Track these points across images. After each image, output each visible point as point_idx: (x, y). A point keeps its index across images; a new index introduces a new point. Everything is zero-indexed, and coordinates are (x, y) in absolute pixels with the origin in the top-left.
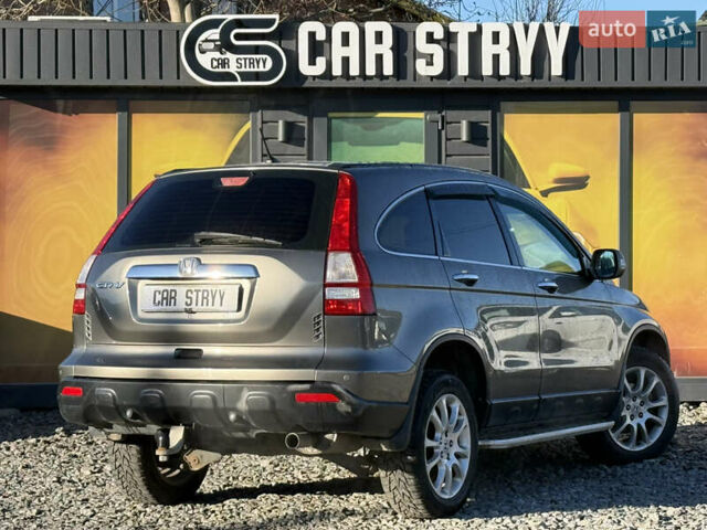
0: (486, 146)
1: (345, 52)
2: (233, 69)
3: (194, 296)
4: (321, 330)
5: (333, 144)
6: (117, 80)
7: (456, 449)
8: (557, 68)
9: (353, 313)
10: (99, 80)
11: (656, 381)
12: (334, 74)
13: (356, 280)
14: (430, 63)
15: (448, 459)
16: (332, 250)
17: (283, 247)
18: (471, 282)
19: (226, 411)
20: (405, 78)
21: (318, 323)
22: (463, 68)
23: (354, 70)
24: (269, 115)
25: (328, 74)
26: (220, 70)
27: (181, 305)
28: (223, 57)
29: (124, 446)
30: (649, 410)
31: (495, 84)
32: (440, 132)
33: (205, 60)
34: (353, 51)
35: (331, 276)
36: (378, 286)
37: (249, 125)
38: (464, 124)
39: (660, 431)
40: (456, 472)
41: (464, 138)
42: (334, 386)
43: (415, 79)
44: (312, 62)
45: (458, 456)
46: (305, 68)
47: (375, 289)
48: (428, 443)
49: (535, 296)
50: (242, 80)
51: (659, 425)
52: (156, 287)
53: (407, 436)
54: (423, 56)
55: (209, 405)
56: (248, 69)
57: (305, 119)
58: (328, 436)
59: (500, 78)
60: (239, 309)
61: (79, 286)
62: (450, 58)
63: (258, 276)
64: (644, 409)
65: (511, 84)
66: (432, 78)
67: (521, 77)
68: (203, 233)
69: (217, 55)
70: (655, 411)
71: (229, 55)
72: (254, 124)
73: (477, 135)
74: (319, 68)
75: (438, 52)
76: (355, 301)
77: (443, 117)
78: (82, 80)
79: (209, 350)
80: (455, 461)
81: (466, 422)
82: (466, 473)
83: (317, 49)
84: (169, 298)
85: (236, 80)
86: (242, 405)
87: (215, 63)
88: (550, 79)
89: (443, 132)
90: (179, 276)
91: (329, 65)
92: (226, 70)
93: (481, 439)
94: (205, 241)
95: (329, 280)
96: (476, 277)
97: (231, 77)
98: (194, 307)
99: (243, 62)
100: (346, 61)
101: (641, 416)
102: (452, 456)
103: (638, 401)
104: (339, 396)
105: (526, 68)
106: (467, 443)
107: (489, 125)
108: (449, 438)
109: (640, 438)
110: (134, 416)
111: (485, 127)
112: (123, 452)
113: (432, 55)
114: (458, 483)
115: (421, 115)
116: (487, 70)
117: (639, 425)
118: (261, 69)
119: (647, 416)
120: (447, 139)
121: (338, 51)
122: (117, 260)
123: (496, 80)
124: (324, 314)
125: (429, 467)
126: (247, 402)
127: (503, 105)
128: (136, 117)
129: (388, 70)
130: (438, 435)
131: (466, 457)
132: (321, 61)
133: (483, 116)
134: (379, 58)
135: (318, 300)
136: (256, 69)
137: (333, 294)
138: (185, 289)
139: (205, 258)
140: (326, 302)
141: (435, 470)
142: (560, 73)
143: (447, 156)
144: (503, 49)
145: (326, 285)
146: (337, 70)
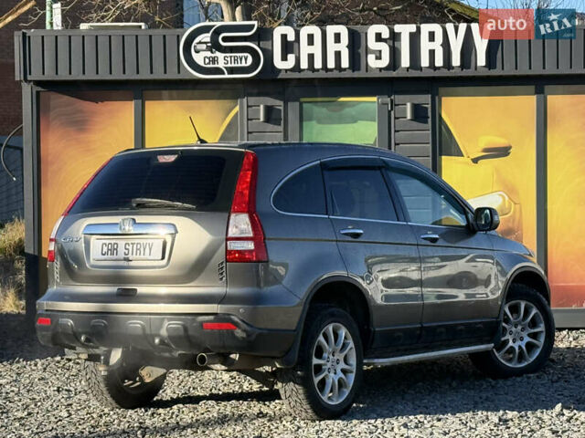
0: (426, 122)
1: (311, 50)
2: (221, 65)
3: (130, 248)
4: (224, 274)
5: (304, 123)
6: (131, 75)
7: (342, 365)
8: (481, 60)
9: (249, 261)
10: (117, 75)
11: (534, 311)
12: (302, 67)
13: (251, 235)
14: (379, 58)
15: (335, 373)
16: (235, 212)
17: (197, 209)
18: (357, 235)
19: (153, 337)
20: (359, 69)
21: (222, 268)
22: (405, 61)
23: (318, 64)
24: (253, 100)
25: (297, 68)
26: (211, 66)
27: (121, 255)
28: (213, 55)
29: (92, 363)
30: (529, 335)
31: (432, 73)
32: (390, 112)
33: (199, 58)
34: (316, 49)
35: (233, 232)
36: (269, 239)
37: (237, 108)
38: (409, 105)
39: (538, 352)
40: (341, 384)
41: (409, 117)
42: (233, 317)
43: (367, 71)
44: (284, 58)
45: (344, 371)
46: (278, 63)
47: (267, 241)
48: (315, 361)
49: (417, 245)
50: (229, 74)
51: (537, 347)
52: (104, 241)
53: (295, 356)
54: (373, 52)
55: (140, 332)
56: (233, 65)
57: (282, 103)
58: (232, 356)
59: (436, 68)
60: (163, 258)
61: (51, 240)
62: (395, 54)
63: (177, 232)
64: (524, 334)
65: (445, 73)
66: (381, 69)
67: (453, 68)
68: (138, 199)
69: (209, 54)
70: (535, 336)
71: (217, 54)
72: (241, 108)
73: (419, 114)
74: (290, 63)
75: (385, 48)
76: (250, 251)
77: (392, 101)
78: (104, 75)
79: (142, 289)
80: (342, 375)
81: (351, 344)
82: (351, 385)
83: (288, 47)
84: (113, 250)
85: (223, 73)
86: (164, 332)
87: (207, 61)
88: (476, 69)
89: (392, 112)
90: (120, 232)
91: (298, 60)
92: (216, 66)
93: (365, 358)
94: (140, 206)
95: (230, 235)
96: (361, 232)
97: (219, 71)
98: (130, 257)
99: (229, 59)
100: (311, 57)
101: (522, 339)
102: (339, 371)
103: (519, 327)
104: (236, 324)
105: (456, 61)
106: (353, 361)
107: (429, 106)
108: (336, 358)
109: (521, 357)
110: (87, 340)
111: (426, 109)
112: (91, 368)
113: (380, 51)
114: (344, 393)
115: (374, 99)
116: (425, 62)
117: (520, 347)
118: (244, 64)
119: (527, 339)
120: (395, 118)
121: (305, 50)
122: (77, 220)
123: (432, 71)
124: (227, 261)
125: (317, 380)
126: (167, 330)
127: (442, 90)
128: (147, 103)
129: (345, 63)
130: (325, 355)
131: (352, 372)
132: (291, 57)
133: (425, 99)
134: (338, 54)
135: (222, 251)
136: (239, 65)
137: (234, 246)
138: (123, 242)
139: (139, 219)
140: (228, 252)
141: (323, 382)
142: (484, 64)
143: (395, 131)
144: (437, 46)
145: (227, 239)
146: (304, 65)
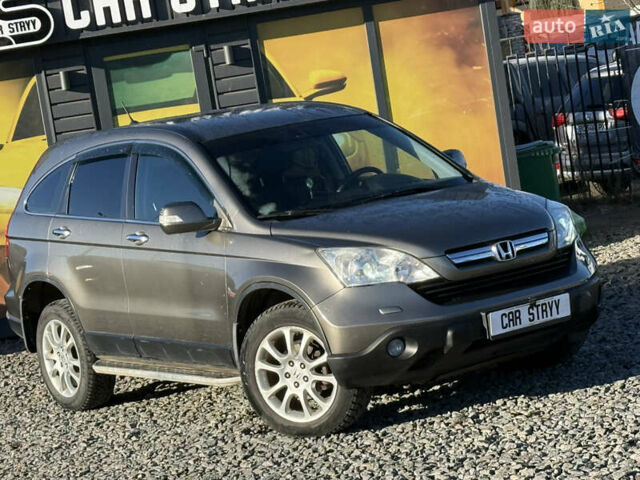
0: (249, 65)
1: (105, 3)
2: (6, 33)
5: (114, 85)
12: (99, 24)
14: (183, 1)
20: (164, 18)
23: (117, 17)
25: (93, 25)
31: (245, 10)
32: (206, 60)
34: (112, 2)
37: (34, 80)
38: (226, 48)
41: (228, 62)
43: (173, 18)
44: (77, 17)
46: (71, 23)
50: (17, 43)
56: (20, 32)
57: (84, 67)
59: (249, 4)
65: (260, 8)
66: (187, 14)
67: (268, 1)
72: (39, 78)
73: (239, 57)
77: (207, 47)
83: (80, 5)
85: (12, 44)
89: (209, 59)
91: (93, 17)
92: (1, 35)
97: (6, 41)
99: (14, 26)
100: (107, 11)
107: (249, 46)
111: (247, 49)
118: (32, 30)
120: (214, 65)
121: (99, 4)
123: (246, 7)
129: (147, 12)
132: (85, 14)
134: (137, 5)
136: (27, 31)
143: (216, 80)
146: (101, 20)
